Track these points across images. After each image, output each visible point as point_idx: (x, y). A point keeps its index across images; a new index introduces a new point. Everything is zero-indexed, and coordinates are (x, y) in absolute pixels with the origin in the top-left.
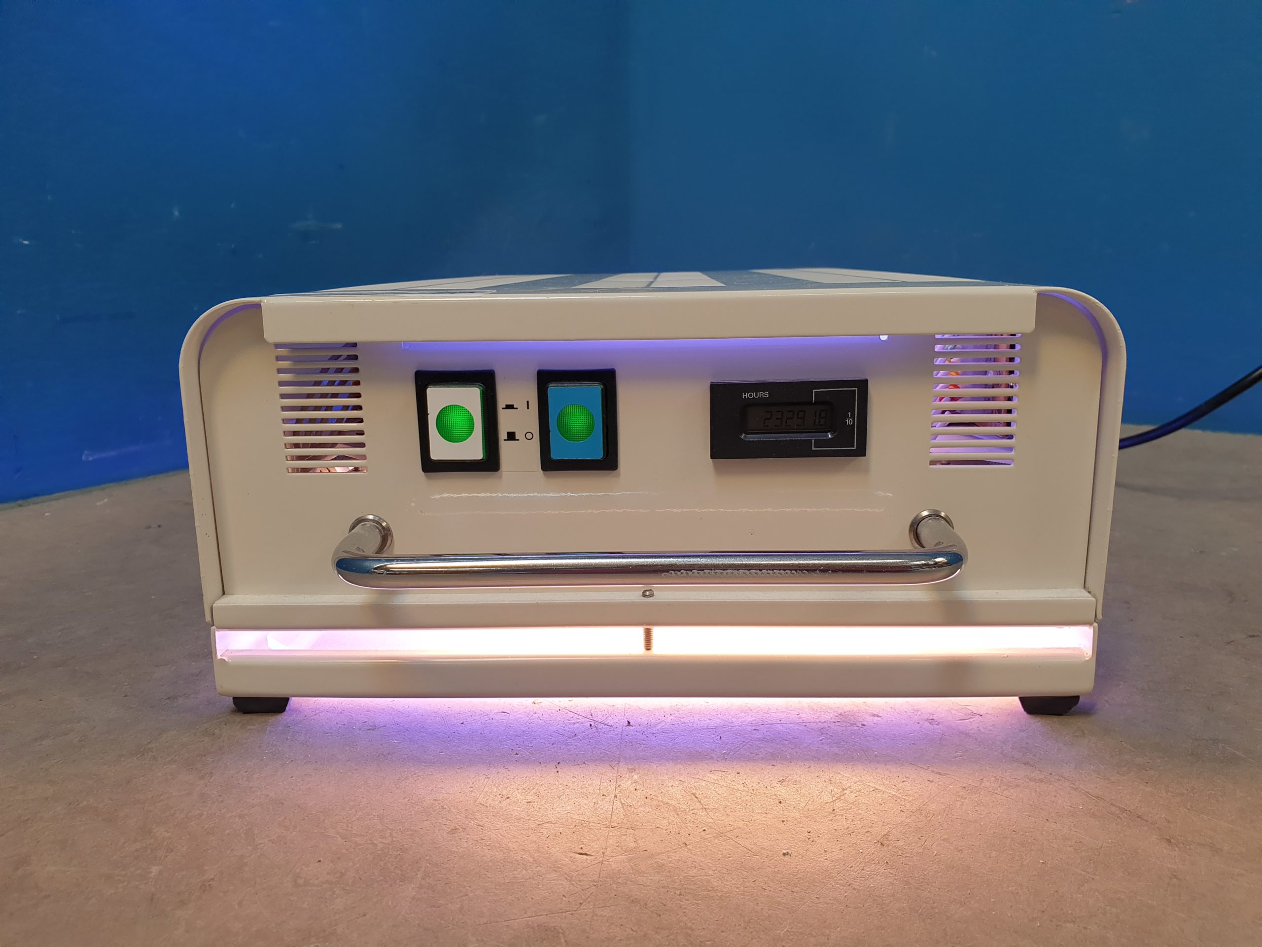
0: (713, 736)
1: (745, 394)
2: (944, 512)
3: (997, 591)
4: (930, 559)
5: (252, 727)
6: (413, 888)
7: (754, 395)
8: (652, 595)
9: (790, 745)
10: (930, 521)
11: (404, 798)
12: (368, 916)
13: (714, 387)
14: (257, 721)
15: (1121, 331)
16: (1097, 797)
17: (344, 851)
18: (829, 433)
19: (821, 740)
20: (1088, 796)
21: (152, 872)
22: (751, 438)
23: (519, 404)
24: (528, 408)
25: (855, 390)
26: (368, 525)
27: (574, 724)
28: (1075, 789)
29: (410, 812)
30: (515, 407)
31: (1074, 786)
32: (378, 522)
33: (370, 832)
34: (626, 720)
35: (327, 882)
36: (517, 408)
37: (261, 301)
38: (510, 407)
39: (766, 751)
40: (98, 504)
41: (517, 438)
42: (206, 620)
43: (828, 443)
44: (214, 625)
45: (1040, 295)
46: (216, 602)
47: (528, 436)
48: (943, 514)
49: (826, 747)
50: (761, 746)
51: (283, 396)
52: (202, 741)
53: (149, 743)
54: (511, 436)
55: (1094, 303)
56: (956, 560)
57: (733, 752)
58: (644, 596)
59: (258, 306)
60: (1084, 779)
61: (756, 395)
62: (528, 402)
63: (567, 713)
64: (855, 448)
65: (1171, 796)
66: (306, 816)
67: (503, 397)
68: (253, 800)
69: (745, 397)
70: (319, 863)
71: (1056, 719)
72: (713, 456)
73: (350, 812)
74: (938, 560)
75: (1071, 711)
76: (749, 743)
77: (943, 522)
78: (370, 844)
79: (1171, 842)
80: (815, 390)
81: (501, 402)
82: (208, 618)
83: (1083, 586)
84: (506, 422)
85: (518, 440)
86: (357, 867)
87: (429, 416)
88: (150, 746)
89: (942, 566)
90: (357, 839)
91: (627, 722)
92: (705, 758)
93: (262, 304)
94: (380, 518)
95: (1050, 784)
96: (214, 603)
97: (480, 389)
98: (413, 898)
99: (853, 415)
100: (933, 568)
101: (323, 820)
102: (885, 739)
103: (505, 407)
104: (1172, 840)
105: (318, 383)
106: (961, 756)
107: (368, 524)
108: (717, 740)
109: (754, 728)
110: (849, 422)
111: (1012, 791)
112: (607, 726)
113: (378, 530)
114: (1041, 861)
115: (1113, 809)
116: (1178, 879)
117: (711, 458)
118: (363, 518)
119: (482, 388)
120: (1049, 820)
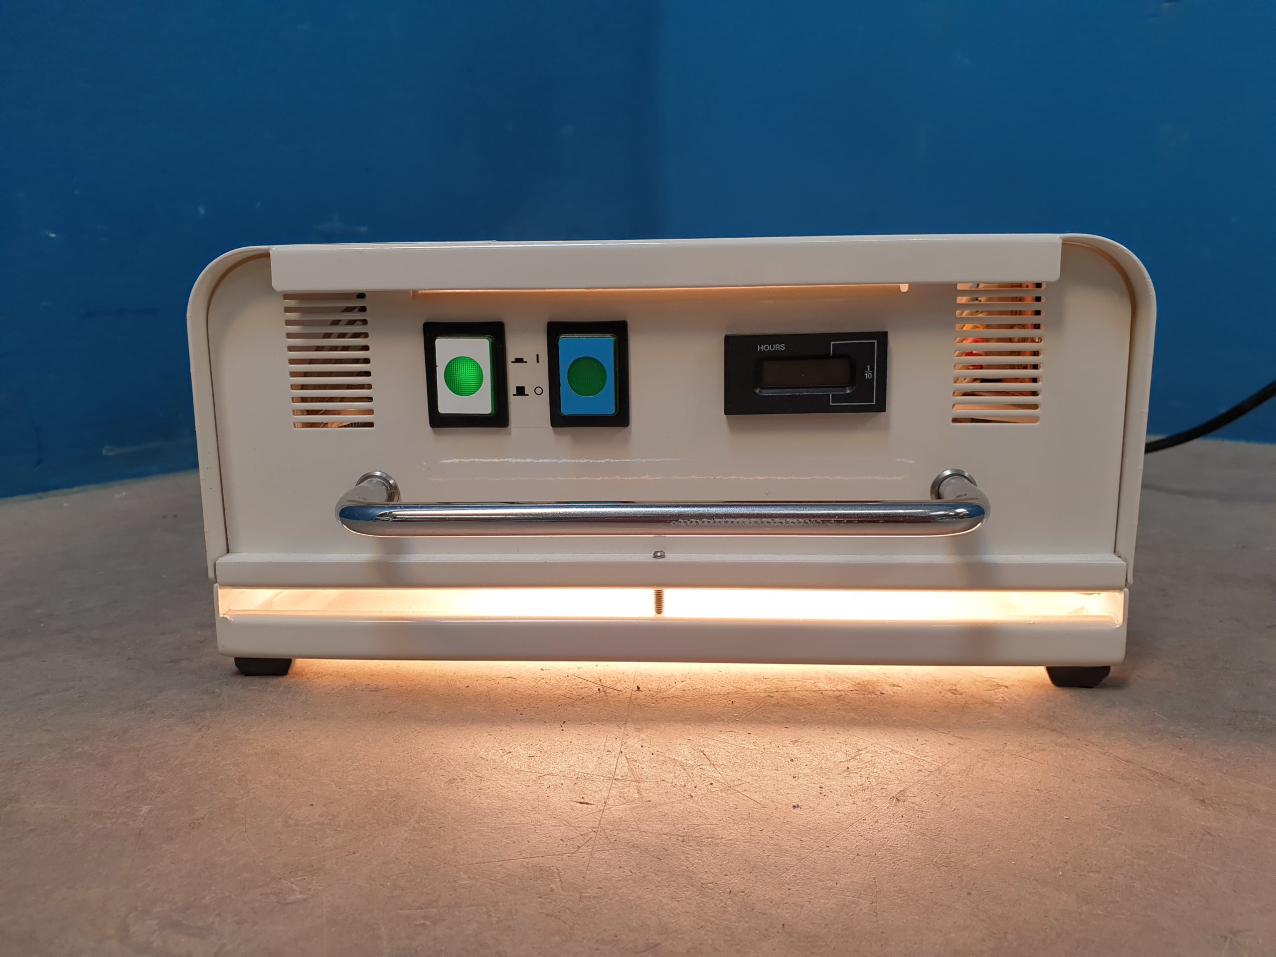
0: (725, 701)
1: (760, 347)
2: (968, 472)
3: (1023, 555)
4: (950, 510)
5: (252, 687)
6: (406, 831)
7: (769, 347)
8: (663, 556)
9: (804, 710)
10: (953, 481)
11: (403, 752)
12: (358, 854)
13: (728, 339)
14: (258, 682)
15: (1150, 280)
16: (1127, 761)
17: (338, 796)
18: (847, 388)
19: (837, 706)
20: (1117, 760)
21: (141, 811)
22: (766, 393)
23: (530, 358)
24: (538, 362)
25: (874, 343)
26: (375, 482)
27: (582, 688)
28: (1104, 754)
29: (409, 763)
30: (524, 360)
31: (1102, 751)
32: (384, 479)
33: (365, 780)
34: (635, 685)
35: (318, 823)
36: (526, 362)
37: (269, 249)
38: (519, 360)
39: (779, 715)
40: (117, 496)
41: (526, 393)
42: (209, 577)
43: (846, 398)
44: (217, 583)
45: (1065, 244)
46: (219, 559)
47: (538, 391)
48: (966, 474)
49: (843, 712)
50: (774, 710)
51: (291, 349)
52: (202, 699)
53: (148, 699)
54: (521, 391)
55: (1122, 250)
56: (977, 512)
57: (745, 716)
58: (655, 557)
59: (267, 255)
60: (1114, 744)
61: (772, 348)
62: (538, 355)
63: (575, 679)
64: (874, 403)
65: (1206, 761)
66: (301, 766)
67: (513, 351)
68: (249, 750)
69: (760, 349)
70: (311, 807)
71: (1084, 691)
72: (727, 412)
73: (346, 763)
74: (958, 511)
75: (1102, 682)
76: (763, 708)
77: (966, 481)
78: (364, 791)
79: (1205, 802)
80: (833, 343)
81: (511, 356)
82: (211, 575)
83: (1113, 551)
84: (515, 376)
85: (528, 395)
86: (350, 811)
87: (437, 368)
88: (149, 702)
89: (962, 517)
90: (352, 787)
91: (636, 688)
92: (715, 720)
93: (271, 252)
94: (388, 476)
95: (1078, 749)
96: (217, 560)
97: (489, 340)
98: (406, 839)
99: (872, 369)
100: (954, 519)
101: (319, 769)
102: (905, 707)
103: (514, 360)
104: (1206, 801)
105: (327, 336)
106: (984, 722)
107: (375, 480)
108: (729, 704)
109: (767, 694)
110: (868, 376)
111: (1037, 754)
112: (616, 691)
113: (384, 487)
114: (1065, 817)
115: (1144, 772)
116: (1211, 835)
117: (725, 414)
118: (370, 474)
119: (491, 340)
120: (1075, 780)
